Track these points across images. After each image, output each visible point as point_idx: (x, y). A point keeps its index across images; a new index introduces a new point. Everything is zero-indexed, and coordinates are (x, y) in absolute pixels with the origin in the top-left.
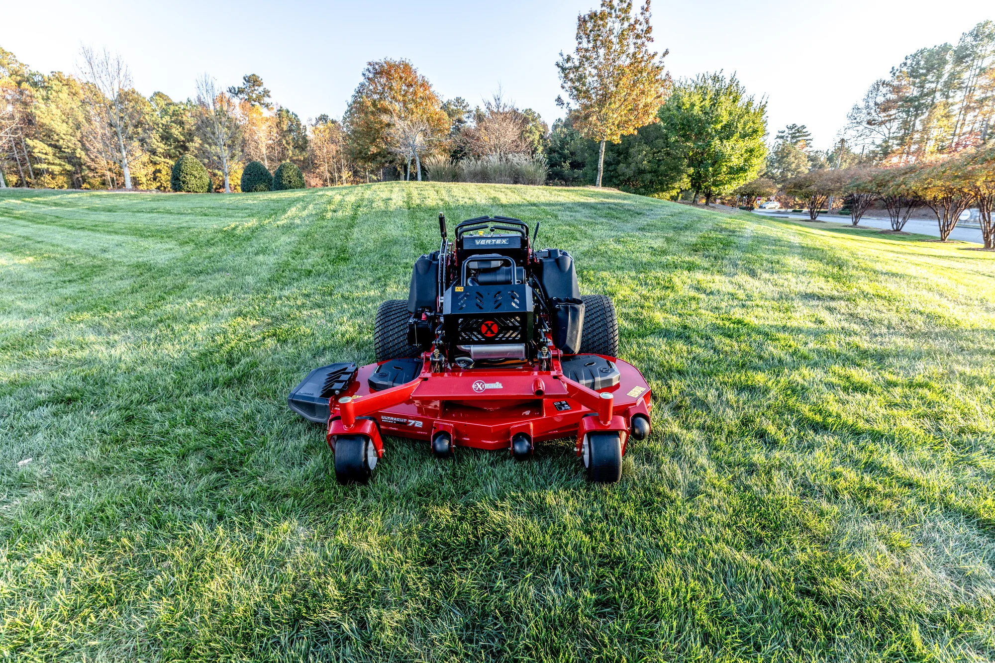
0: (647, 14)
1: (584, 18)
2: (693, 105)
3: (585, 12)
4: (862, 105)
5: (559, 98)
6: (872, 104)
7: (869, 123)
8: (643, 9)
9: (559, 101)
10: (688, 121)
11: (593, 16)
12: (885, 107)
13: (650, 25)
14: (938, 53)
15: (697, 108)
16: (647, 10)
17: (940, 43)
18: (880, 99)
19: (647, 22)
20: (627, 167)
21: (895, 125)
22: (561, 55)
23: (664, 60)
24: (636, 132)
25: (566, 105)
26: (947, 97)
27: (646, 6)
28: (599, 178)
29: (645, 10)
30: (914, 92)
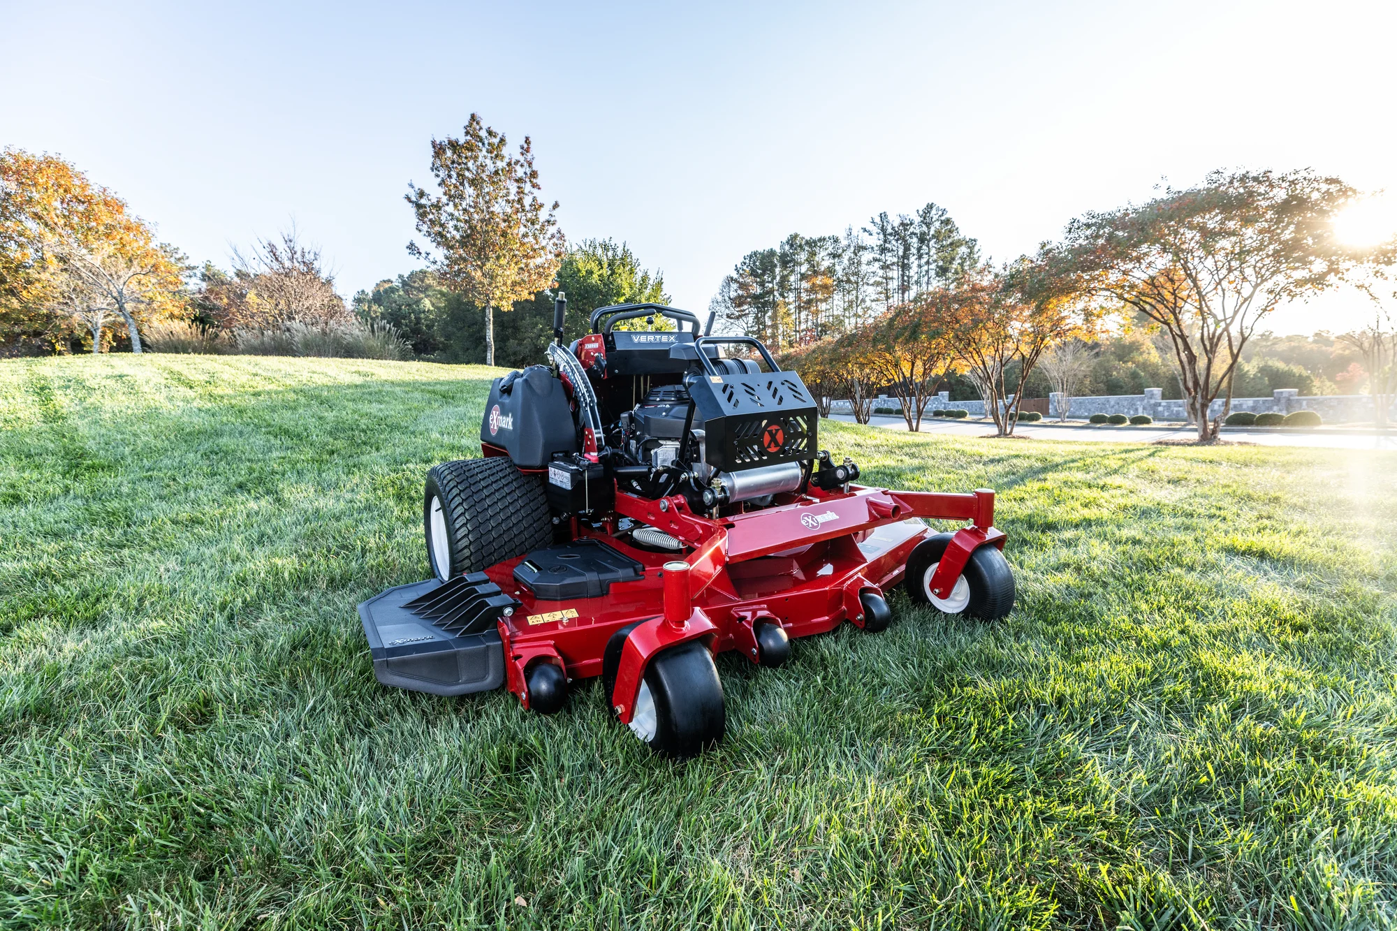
0: (529, 156)
1: (440, 144)
2: (590, 273)
3: (441, 138)
4: (720, 298)
5: (412, 244)
6: (727, 298)
7: (728, 316)
8: (522, 148)
9: (412, 247)
10: (587, 292)
11: (454, 145)
12: (739, 301)
13: (534, 169)
14: (768, 256)
15: (595, 276)
16: (528, 150)
17: (767, 248)
18: (733, 295)
19: (530, 164)
20: (519, 344)
21: (751, 319)
22: (412, 186)
23: (554, 213)
24: (533, 298)
25: (424, 255)
26: (784, 297)
27: (526, 146)
28: (490, 355)
29: (525, 150)
30: (757, 290)
